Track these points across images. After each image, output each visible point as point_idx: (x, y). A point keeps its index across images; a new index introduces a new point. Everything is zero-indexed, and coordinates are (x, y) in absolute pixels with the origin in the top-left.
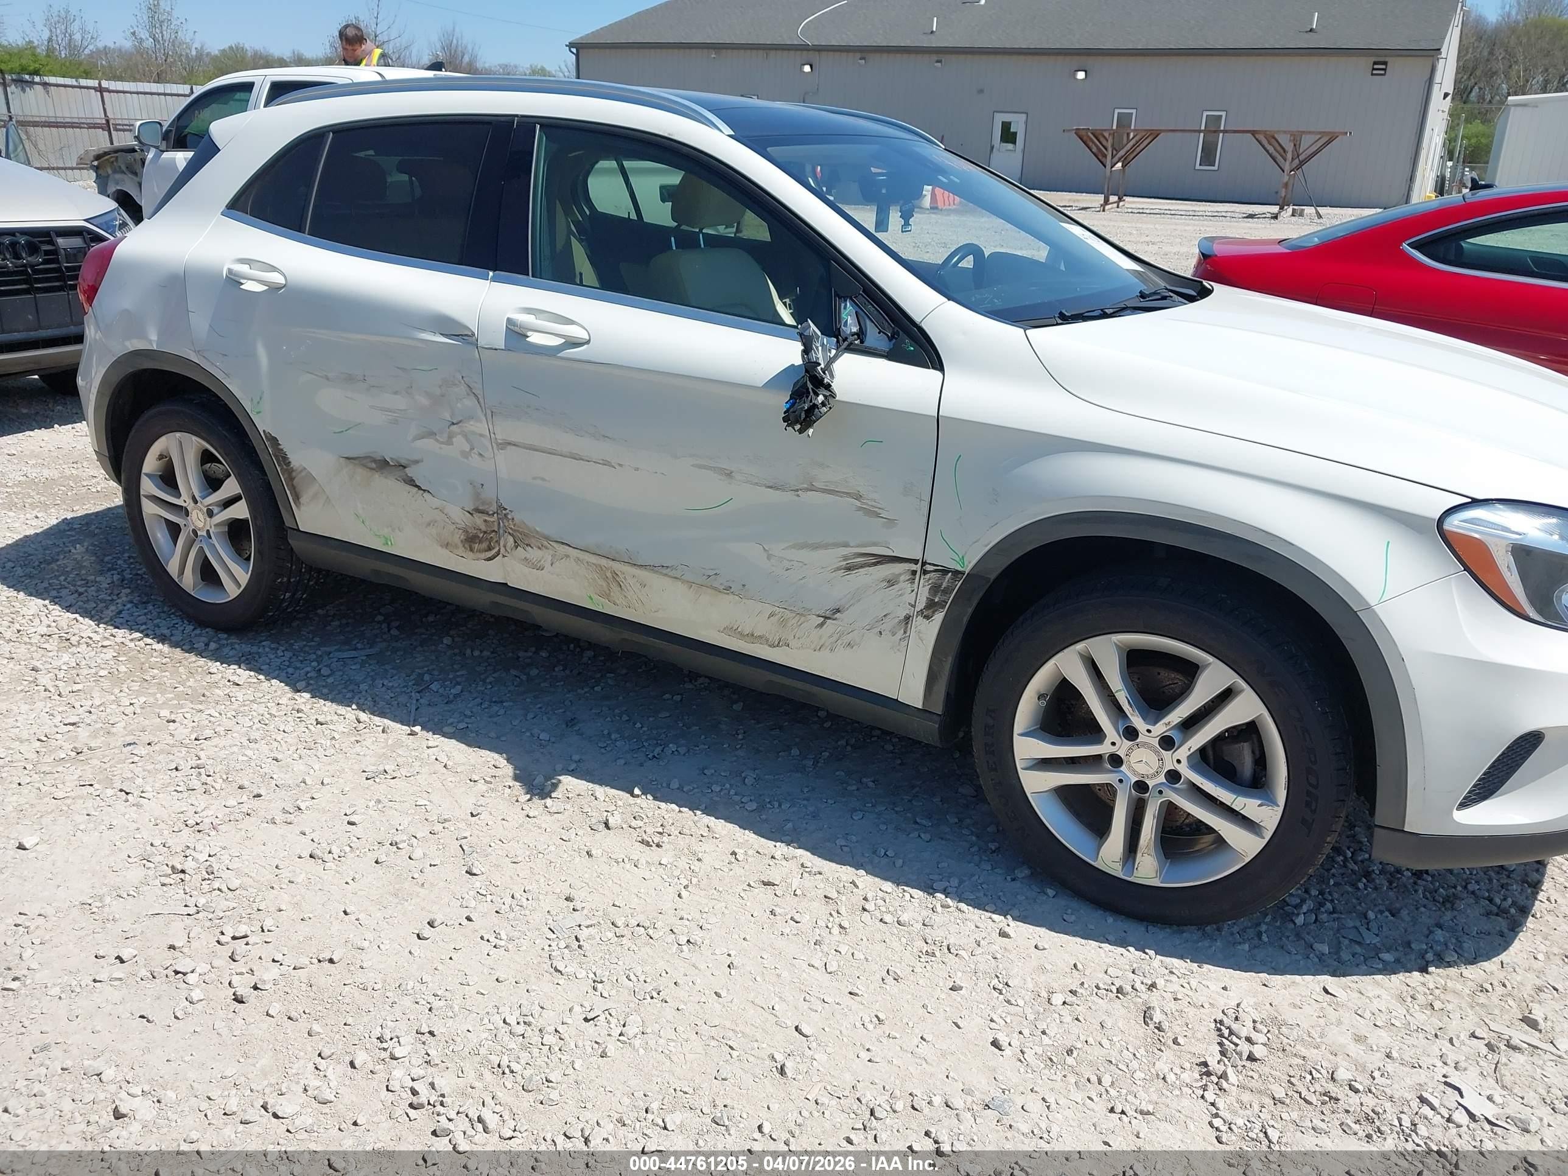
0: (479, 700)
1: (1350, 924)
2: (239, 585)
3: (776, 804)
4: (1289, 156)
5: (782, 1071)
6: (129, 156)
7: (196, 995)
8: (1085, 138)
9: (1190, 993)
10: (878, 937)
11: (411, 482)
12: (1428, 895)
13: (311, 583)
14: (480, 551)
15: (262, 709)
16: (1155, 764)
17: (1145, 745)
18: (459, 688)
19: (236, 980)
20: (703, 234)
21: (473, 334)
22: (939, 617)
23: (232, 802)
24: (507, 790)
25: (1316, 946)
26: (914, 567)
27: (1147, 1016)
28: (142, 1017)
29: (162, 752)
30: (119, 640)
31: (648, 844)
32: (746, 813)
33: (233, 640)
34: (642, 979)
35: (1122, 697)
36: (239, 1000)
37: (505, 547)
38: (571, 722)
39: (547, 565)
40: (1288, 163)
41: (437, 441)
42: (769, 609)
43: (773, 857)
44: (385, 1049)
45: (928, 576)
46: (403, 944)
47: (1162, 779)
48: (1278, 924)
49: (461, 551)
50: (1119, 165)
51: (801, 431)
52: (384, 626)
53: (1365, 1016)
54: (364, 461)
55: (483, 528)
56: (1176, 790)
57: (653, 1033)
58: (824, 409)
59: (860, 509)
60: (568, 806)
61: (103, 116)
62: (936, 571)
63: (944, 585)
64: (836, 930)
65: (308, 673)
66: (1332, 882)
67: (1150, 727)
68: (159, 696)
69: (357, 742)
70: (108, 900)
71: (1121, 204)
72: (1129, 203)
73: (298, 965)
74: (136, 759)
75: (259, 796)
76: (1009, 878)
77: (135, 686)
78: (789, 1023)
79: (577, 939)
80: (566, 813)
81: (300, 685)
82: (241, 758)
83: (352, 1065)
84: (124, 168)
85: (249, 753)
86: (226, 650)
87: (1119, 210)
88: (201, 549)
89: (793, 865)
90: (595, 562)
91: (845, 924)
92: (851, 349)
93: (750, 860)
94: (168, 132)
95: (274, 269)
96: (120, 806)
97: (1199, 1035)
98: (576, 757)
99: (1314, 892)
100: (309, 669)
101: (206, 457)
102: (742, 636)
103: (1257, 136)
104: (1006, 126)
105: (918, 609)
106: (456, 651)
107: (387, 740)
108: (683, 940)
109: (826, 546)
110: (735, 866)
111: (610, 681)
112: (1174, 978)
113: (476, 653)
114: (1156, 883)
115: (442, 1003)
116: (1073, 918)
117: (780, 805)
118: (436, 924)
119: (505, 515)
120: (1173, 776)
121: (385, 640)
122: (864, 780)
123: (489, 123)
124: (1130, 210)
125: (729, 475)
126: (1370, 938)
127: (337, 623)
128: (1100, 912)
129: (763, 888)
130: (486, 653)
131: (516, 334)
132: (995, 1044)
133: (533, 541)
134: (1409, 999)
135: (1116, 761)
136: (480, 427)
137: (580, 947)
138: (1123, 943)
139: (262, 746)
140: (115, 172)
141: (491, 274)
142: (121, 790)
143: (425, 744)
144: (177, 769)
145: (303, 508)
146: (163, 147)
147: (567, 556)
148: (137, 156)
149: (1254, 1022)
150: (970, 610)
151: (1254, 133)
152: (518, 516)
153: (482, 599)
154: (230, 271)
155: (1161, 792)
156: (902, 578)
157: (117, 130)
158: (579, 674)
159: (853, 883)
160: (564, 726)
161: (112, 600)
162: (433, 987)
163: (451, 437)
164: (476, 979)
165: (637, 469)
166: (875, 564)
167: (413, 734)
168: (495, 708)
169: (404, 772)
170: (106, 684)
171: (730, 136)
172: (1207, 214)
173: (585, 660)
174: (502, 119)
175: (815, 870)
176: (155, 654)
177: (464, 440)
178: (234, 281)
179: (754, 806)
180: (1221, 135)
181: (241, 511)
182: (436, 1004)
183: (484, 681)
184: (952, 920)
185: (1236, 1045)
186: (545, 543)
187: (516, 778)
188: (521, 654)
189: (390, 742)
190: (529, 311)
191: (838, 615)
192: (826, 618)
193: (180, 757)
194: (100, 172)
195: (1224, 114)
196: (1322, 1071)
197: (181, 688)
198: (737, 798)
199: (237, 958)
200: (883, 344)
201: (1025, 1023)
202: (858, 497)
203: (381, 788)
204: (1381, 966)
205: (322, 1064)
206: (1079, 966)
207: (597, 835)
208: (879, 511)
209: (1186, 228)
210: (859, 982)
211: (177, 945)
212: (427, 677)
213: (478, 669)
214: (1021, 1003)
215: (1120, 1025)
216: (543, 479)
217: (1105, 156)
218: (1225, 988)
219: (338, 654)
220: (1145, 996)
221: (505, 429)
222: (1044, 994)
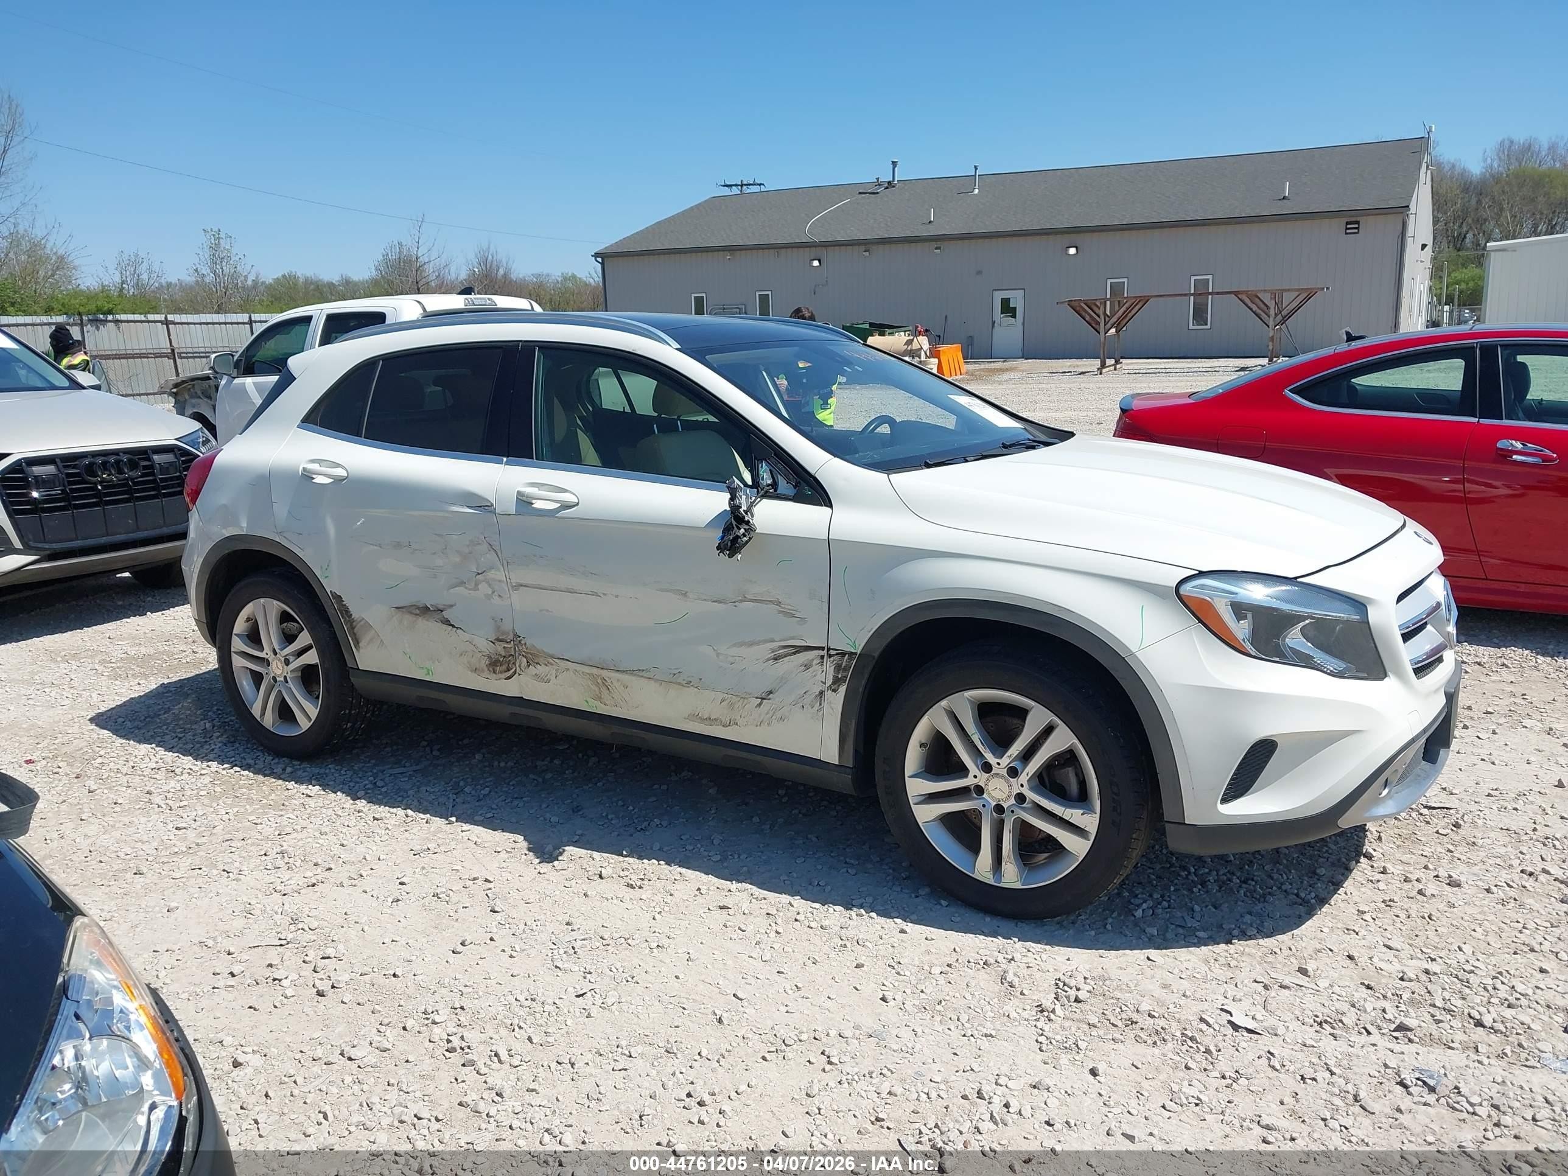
0: (503, 798)
1: (1179, 914)
2: (310, 719)
3: (736, 856)
4: (1272, 313)
5: (720, 1021)
6: (205, 383)
7: (289, 992)
8: (1078, 309)
9: (1041, 963)
10: (805, 937)
11: (447, 622)
12: (1249, 894)
13: (368, 715)
14: (501, 672)
15: (330, 812)
16: (1006, 790)
17: (997, 775)
18: (487, 789)
19: (318, 983)
20: (681, 420)
21: (492, 505)
22: (843, 689)
23: (309, 874)
24: (523, 856)
25: (1148, 930)
26: (821, 653)
27: (1003, 979)
28: (250, 1007)
29: (253, 844)
30: (213, 769)
31: (632, 886)
32: (712, 863)
33: (305, 765)
34: (621, 970)
35: (976, 738)
36: (321, 994)
37: (520, 666)
38: (576, 810)
39: (553, 678)
40: (1271, 319)
41: (466, 588)
42: (721, 696)
43: (730, 891)
44: (428, 1019)
45: (832, 659)
46: (442, 957)
47: (1013, 801)
48: (1122, 917)
49: (486, 674)
50: (1113, 330)
51: (730, 556)
52: (428, 749)
53: (1174, 972)
54: (411, 609)
55: (503, 654)
56: (1023, 809)
57: (627, 1002)
58: (746, 539)
59: (780, 612)
60: (571, 865)
61: (168, 345)
62: (837, 654)
63: (844, 664)
64: (773, 935)
65: (366, 785)
66: (1172, 889)
67: (998, 761)
68: (248, 807)
69: (406, 831)
70: (219, 939)
71: (1118, 366)
72: (1128, 364)
73: (364, 972)
74: (234, 850)
75: (330, 869)
76: (913, 895)
77: (229, 801)
78: (729, 992)
79: (573, 948)
80: (569, 870)
81: (360, 794)
82: (315, 845)
83: (404, 1029)
84: (199, 393)
85: (321, 841)
86: (299, 773)
87: (1116, 372)
88: (280, 691)
89: (745, 895)
90: (588, 671)
91: (780, 930)
92: (767, 495)
93: (711, 893)
94: (239, 361)
95: (338, 465)
96: (223, 880)
97: (1041, 989)
98: (579, 832)
99: (1156, 896)
100: (367, 782)
101: (285, 617)
102: (703, 720)
103: (1240, 296)
104: (1005, 303)
105: (828, 685)
106: (487, 764)
107: (429, 828)
108: (654, 945)
109: (758, 643)
110: (699, 898)
111: (610, 779)
112: (1030, 954)
113: (502, 764)
114: (1018, 885)
115: (471, 990)
116: (959, 919)
117: (739, 857)
118: (466, 943)
119: (520, 641)
120: (1021, 798)
121: (428, 760)
122: (809, 836)
123: (500, 347)
124: (1127, 372)
125: (685, 595)
126: (1190, 923)
127: (388, 749)
128: (981, 915)
129: (719, 911)
130: (510, 764)
131: (524, 502)
132: (883, 999)
133: (541, 660)
134: (1213, 961)
135: (980, 790)
136: (499, 574)
137: (575, 953)
138: (994, 934)
139: (331, 836)
140: (192, 397)
141: (505, 459)
142: (224, 870)
143: (459, 829)
144: (265, 855)
145: (361, 651)
146: (235, 375)
147: (568, 669)
148: (212, 383)
149: (1085, 978)
150: (864, 682)
151: (1236, 293)
152: (529, 642)
153: (503, 712)
154: (304, 469)
155: (1013, 812)
156: (815, 662)
157: (182, 358)
158: (586, 775)
159: (790, 903)
160: (571, 812)
161: (206, 742)
162: (464, 981)
163: (477, 585)
164: (496, 975)
165: (617, 596)
166: (795, 653)
167: (451, 823)
168: (516, 802)
169: (443, 848)
170: (206, 801)
171: (677, 349)
172: (1201, 370)
173: (590, 764)
174: (510, 344)
175: (761, 896)
176: (243, 778)
177: (486, 585)
178: (307, 476)
179: (718, 857)
180: (1210, 297)
181: (312, 657)
182: (465, 990)
183: (508, 784)
184: (864, 923)
185: (1066, 992)
186: (551, 661)
187: (529, 849)
188: (539, 763)
189: (432, 829)
190: (533, 485)
191: (771, 696)
192: (763, 699)
193: (267, 846)
194: (179, 398)
195: (1210, 277)
196: (1130, 1006)
197: (265, 801)
198: (706, 853)
199: (318, 969)
200: (790, 490)
201: (909, 986)
202: (779, 603)
203: (425, 860)
204: (1196, 941)
205: (382, 1029)
206: (957, 949)
207: (593, 883)
208: (794, 612)
209: (1179, 384)
210: (785, 965)
211: (273, 963)
212: (462, 784)
213: (503, 776)
214: (907, 973)
215: (981, 984)
216: (547, 611)
217: (1098, 323)
218: (1068, 959)
219: (391, 771)
220: (1004, 966)
221: (519, 575)
222: (927, 967)
